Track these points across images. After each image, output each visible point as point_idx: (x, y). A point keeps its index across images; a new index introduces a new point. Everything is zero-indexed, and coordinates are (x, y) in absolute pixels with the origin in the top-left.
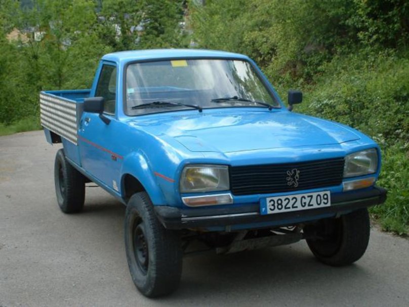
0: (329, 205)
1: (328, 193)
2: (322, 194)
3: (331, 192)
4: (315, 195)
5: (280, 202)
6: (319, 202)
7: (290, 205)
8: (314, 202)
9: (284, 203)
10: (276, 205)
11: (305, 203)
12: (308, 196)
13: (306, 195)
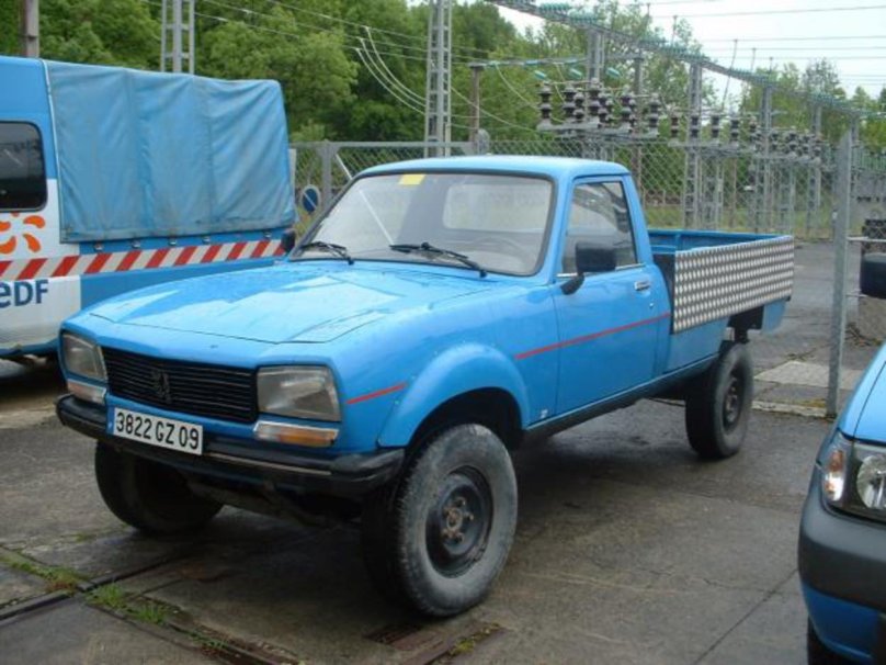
0: (199, 451)
1: (200, 429)
2: (189, 427)
3: (204, 428)
4: (178, 425)
5: (130, 420)
6: (183, 442)
7: (141, 431)
8: (174, 437)
9: (136, 424)
10: (125, 423)
11: (162, 435)
12: (169, 425)
13: (165, 421)
